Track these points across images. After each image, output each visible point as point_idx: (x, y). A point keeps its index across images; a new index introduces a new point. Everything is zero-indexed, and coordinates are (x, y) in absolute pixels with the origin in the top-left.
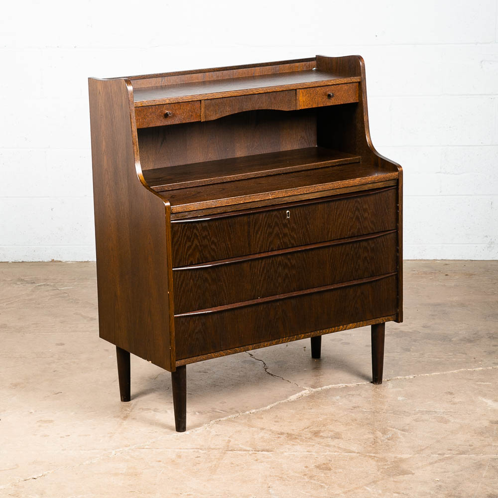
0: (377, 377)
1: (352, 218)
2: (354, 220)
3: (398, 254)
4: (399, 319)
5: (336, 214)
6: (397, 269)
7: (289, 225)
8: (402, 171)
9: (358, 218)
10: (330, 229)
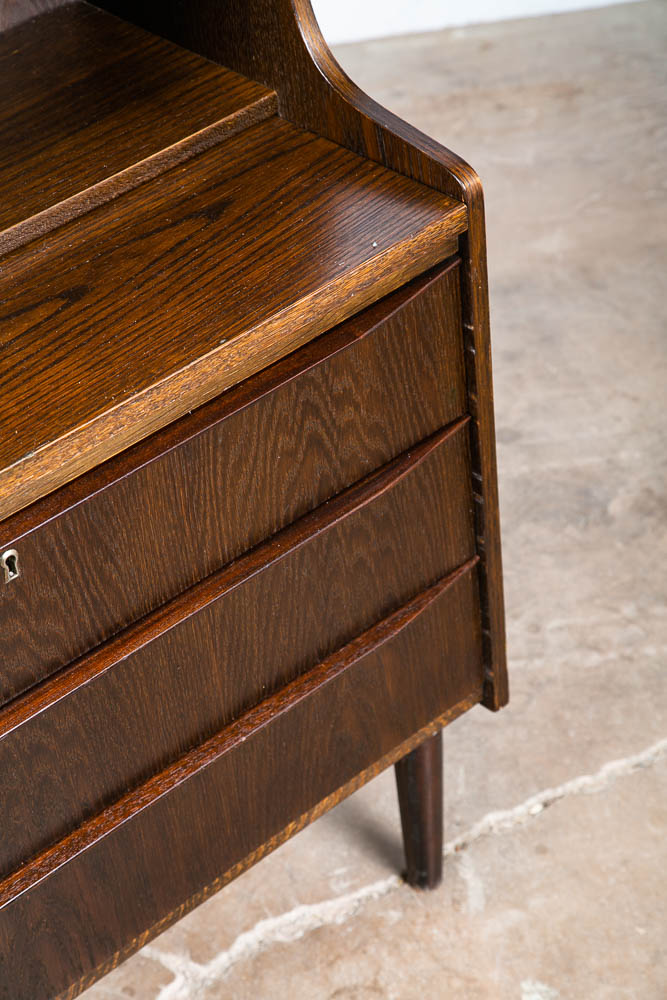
0: (424, 874)
1: (291, 454)
2: (300, 456)
3: (481, 500)
4: (493, 695)
5: (225, 465)
6: (477, 544)
7: (21, 605)
8: (480, 195)
9: (315, 442)
10: (205, 531)
